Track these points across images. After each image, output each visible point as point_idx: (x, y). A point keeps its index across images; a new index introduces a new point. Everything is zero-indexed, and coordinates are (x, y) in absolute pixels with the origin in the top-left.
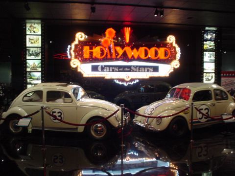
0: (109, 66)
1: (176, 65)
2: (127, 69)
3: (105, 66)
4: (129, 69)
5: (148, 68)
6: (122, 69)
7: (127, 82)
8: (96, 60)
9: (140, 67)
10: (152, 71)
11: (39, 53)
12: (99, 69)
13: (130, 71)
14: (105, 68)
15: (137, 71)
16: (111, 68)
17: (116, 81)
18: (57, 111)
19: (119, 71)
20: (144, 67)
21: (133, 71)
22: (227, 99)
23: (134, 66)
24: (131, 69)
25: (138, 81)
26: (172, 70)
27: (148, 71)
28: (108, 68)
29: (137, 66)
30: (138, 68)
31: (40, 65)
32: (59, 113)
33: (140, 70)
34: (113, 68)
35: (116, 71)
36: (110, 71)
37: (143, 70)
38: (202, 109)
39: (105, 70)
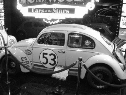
1: (91, 7)
2: (49, 11)
5: (65, 10)
9: (59, 9)
11: (2, 1)
13: (51, 12)
14: (36, 10)
15: (57, 12)
16: (39, 10)
19: (44, 12)
20: (63, 9)
21: (54, 12)
23: (54, 9)
24: (52, 11)
26: (87, 13)
27: (65, 12)
28: (37, 10)
29: (57, 9)
30: (57, 10)
31: (3, 8)
33: (59, 12)
34: (41, 10)
35: (43, 12)
36: (38, 12)
37: (61, 12)
38: (46, 54)
39: (36, 12)
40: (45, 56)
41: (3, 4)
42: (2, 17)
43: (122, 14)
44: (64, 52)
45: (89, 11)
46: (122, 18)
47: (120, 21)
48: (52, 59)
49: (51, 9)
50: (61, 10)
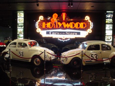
0: (55, 32)
1: (90, 31)
2: (64, 33)
3: (53, 32)
4: (65, 33)
6: (61, 33)
7: (64, 40)
8: (49, 29)
9: (70, 32)
10: (77, 34)
12: (50, 33)
13: (65, 34)
14: (53, 33)
16: (56, 33)
17: (58, 39)
18: (21, 51)
19: (60, 34)
20: (73, 32)
21: (67, 34)
22: (110, 50)
23: (67, 32)
24: (66, 33)
25: (69, 39)
26: (87, 34)
27: (74, 34)
29: (69, 32)
32: (22, 52)
33: (71, 34)
37: (72, 34)
38: (93, 55)
39: (53, 34)
40: (92, 56)
41: (23, 28)
42: (22, 38)
43: (106, 35)
44: (101, 53)
45: (89, 33)
46: (106, 36)
47: (105, 38)
48: (96, 57)
50: (72, 33)
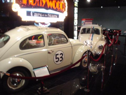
0: (37, 13)
2: (46, 15)
5: (55, 16)
15: (51, 17)
16: (38, 14)
20: (54, 14)
21: (49, 17)
23: (49, 14)
24: (48, 16)
28: (36, 14)
33: (52, 17)
34: (39, 14)
35: (41, 16)
36: (37, 16)
39: (35, 15)
43: (75, 18)
49: (47, 14)
